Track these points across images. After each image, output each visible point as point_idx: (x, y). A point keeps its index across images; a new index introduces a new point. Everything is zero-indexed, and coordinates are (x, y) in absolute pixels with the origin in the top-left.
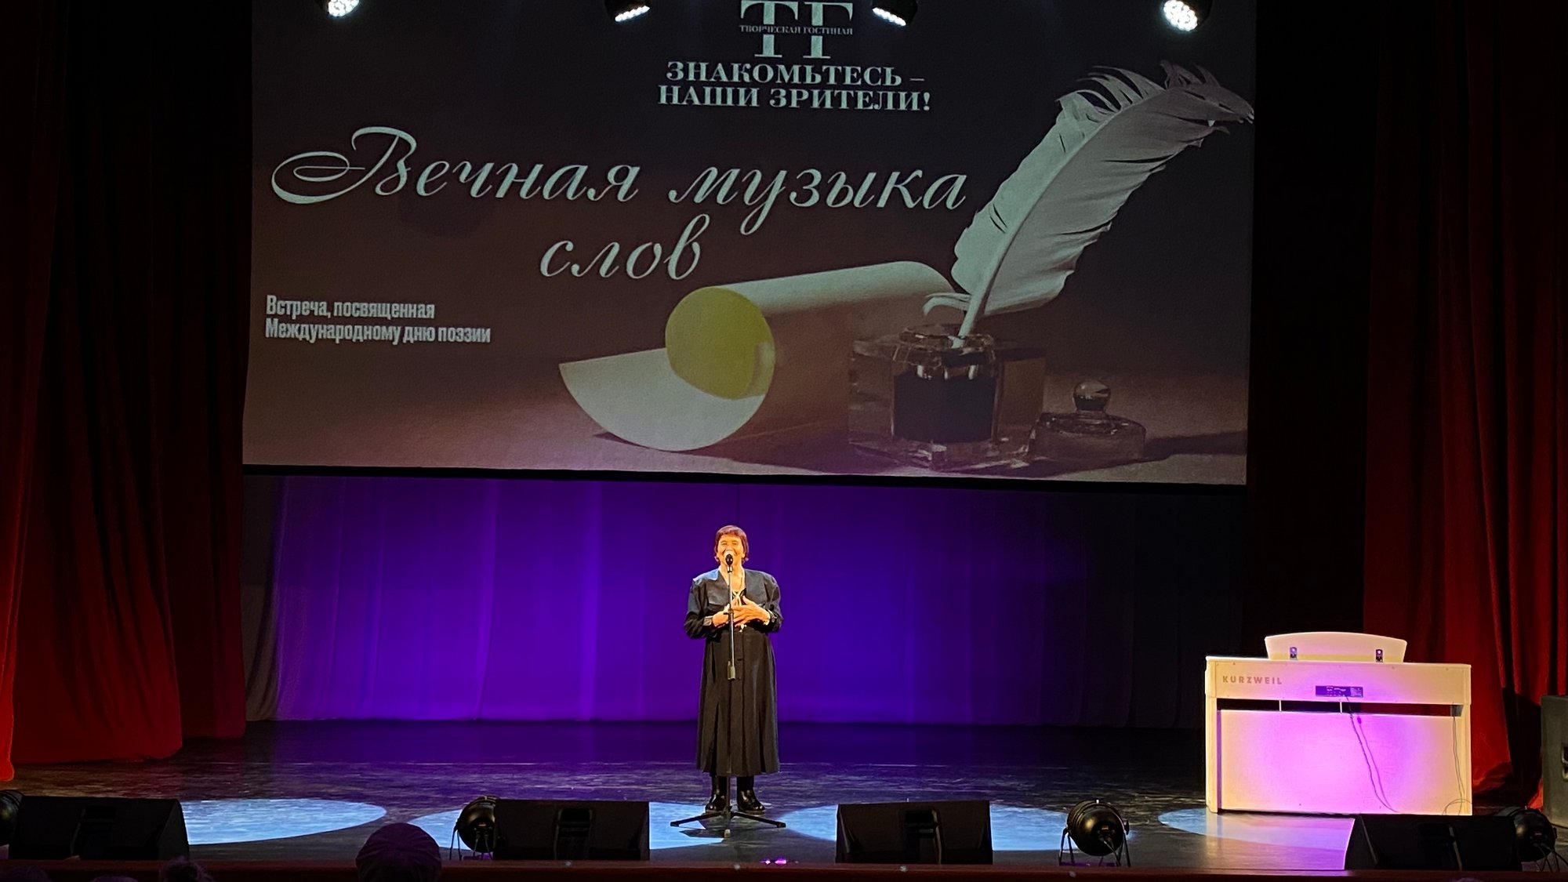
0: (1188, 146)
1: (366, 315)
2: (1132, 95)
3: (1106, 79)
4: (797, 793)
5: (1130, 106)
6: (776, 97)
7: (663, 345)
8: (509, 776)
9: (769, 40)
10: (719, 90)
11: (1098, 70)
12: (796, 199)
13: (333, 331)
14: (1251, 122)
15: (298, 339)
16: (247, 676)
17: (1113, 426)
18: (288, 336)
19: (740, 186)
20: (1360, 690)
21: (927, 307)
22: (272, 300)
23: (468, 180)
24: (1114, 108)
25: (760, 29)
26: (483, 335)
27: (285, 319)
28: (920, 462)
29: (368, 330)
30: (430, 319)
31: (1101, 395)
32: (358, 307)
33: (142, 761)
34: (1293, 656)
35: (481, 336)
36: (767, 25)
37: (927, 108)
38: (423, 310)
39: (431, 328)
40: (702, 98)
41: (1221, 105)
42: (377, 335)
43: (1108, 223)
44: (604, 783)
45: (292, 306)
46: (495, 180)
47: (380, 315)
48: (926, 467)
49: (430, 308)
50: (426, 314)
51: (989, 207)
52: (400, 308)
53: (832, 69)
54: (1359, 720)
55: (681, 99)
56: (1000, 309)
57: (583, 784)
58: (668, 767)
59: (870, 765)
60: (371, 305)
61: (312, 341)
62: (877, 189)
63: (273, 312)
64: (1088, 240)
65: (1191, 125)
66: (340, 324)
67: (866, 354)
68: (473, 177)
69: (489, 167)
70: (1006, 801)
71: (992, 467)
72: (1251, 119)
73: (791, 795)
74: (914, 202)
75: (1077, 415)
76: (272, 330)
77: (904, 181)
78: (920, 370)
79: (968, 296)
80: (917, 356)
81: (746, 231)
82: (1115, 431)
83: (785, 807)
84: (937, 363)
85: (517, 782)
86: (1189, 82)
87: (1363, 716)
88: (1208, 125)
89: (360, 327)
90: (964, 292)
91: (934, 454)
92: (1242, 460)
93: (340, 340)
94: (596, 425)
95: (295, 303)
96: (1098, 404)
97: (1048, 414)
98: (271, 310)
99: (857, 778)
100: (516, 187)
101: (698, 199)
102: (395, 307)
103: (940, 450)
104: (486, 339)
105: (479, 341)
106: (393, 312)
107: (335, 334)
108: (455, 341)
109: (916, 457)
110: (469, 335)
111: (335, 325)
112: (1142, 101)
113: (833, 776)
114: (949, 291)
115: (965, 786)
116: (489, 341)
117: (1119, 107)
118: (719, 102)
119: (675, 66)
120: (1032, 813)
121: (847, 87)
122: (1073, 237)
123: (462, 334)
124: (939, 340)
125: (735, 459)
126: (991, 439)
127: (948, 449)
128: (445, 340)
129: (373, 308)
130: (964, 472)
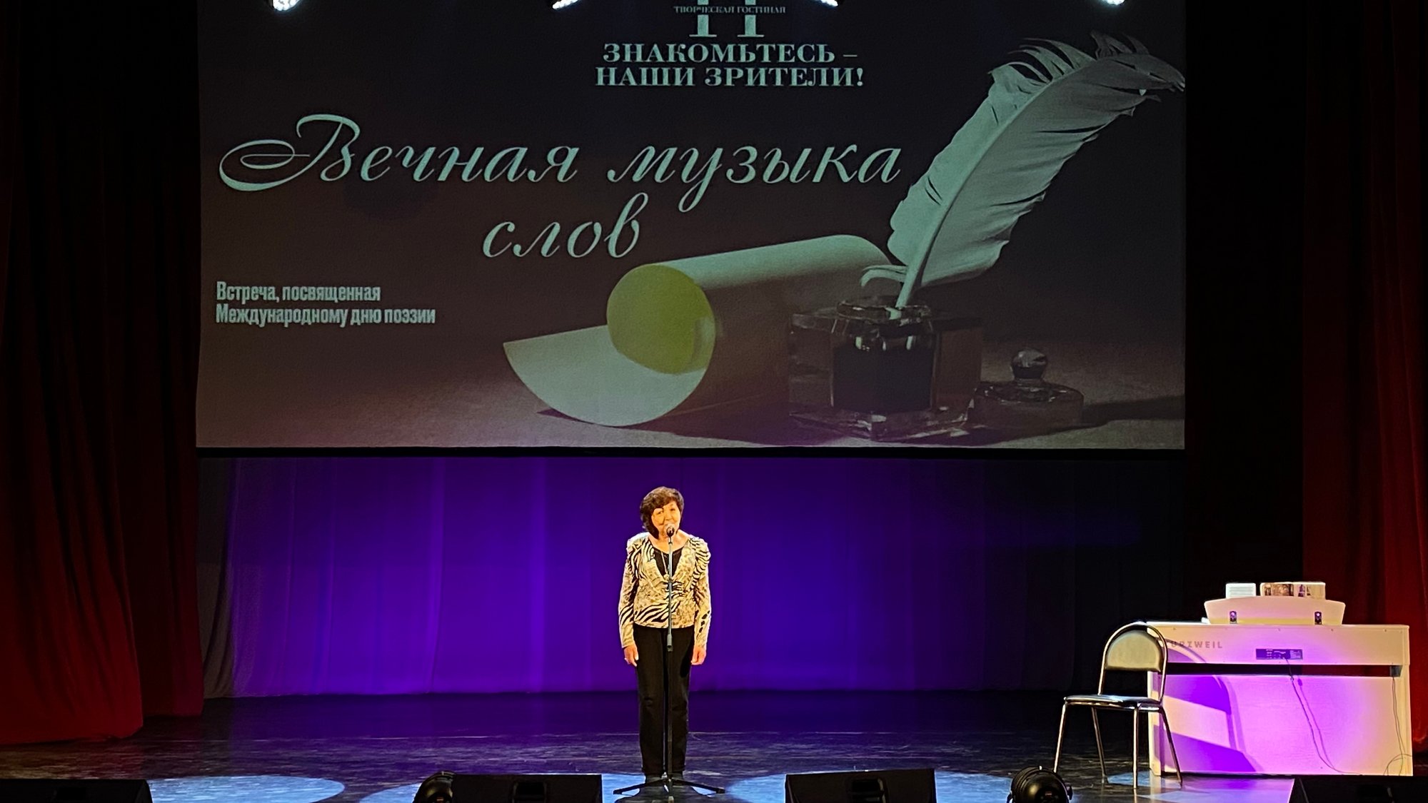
0: (1120, 116)
1: (314, 298)
2: (1064, 66)
3: (1039, 51)
4: (746, 762)
5: (1062, 78)
6: (711, 76)
7: (605, 323)
8: (462, 749)
9: (703, 22)
10: (655, 70)
11: (1029, 42)
12: (733, 177)
13: (282, 313)
14: (1183, 90)
15: (246, 323)
16: (204, 654)
17: (1051, 393)
18: (238, 321)
19: (677, 164)
20: (1299, 653)
21: (865, 279)
22: (222, 286)
23: (412, 164)
24: (1045, 79)
25: (694, 10)
26: (429, 316)
27: (235, 304)
28: (859, 433)
29: (316, 313)
30: (376, 301)
31: (1039, 363)
32: (306, 291)
33: (104, 740)
34: (1233, 620)
35: (426, 318)
36: (701, 6)
37: (860, 84)
38: (369, 292)
39: (376, 311)
40: (638, 79)
41: (1151, 74)
42: (325, 319)
43: (1042, 193)
44: (556, 755)
45: (241, 291)
46: (436, 164)
47: (327, 299)
48: (864, 437)
49: (376, 292)
50: (372, 296)
51: (923, 180)
52: (346, 291)
53: (766, 47)
54: (1300, 682)
55: (617, 81)
56: (936, 281)
57: (536, 757)
58: (618, 738)
59: (817, 733)
60: (319, 288)
61: (262, 325)
62: (812, 164)
63: (223, 298)
64: (1023, 210)
65: (1122, 93)
66: (288, 308)
67: (805, 327)
68: (416, 161)
69: (430, 151)
70: (951, 768)
71: (931, 436)
72: (1182, 87)
73: (740, 765)
74: (849, 176)
75: (1015, 383)
76: (222, 315)
77: (838, 157)
78: (859, 341)
79: (904, 267)
80: (856, 328)
81: (685, 208)
82: (1053, 398)
83: (734, 776)
84: (876, 334)
85: (470, 755)
86: (1119, 52)
87: (1303, 677)
88: (1139, 93)
89: (308, 311)
90: (900, 264)
91: (874, 424)
92: (1181, 424)
93: (289, 324)
94: (540, 401)
95: (244, 289)
96: (1035, 372)
97: (987, 382)
98: (221, 295)
99: (804, 746)
100: (458, 170)
101: (637, 177)
102: (342, 290)
103: (879, 421)
104: (431, 320)
105: (424, 321)
106: (340, 296)
107: (284, 318)
108: (402, 323)
109: (858, 429)
110: (414, 316)
111: (284, 309)
112: (1073, 71)
113: (779, 745)
114: (888, 264)
115: (910, 753)
116: (433, 322)
117: (1050, 78)
118: (655, 82)
119: (611, 48)
120: (977, 779)
121: (782, 65)
122: (1010, 207)
123: (408, 315)
124: (877, 312)
125: (678, 433)
126: (929, 409)
127: (887, 420)
128: (391, 321)
129: (320, 291)
130: (904, 442)
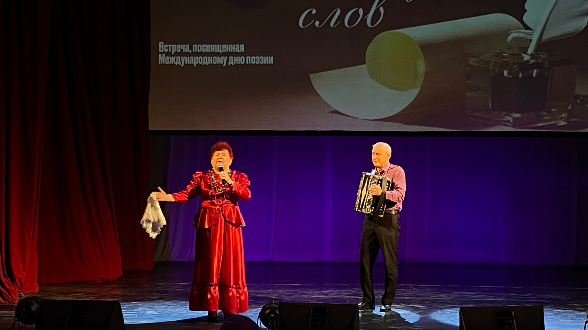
1: (209, 51)
4: (439, 301)
7: (364, 63)
8: (287, 290)
13: (192, 60)
15: (175, 64)
18: (170, 63)
21: (510, 38)
22: (161, 44)
26: (270, 60)
27: (168, 54)
29: (210, 58)
30: (242, 52)
32: (205, 47)
33: (102, 282)
35: (268, 61)
38: (238, 48)
39: (242, 57)
42: (215, 62)
45: (171, 47)
47: (216, 51)
48: (509, 126)
49: (242, 47)
50: (240, 49)
52: (226, 47)
56: (550, 38)
57: (326, 295)
59: (480, 286)
60: (212, 45)
61: (182, 65)
63: (162, 51)
66: (196, 56)
67: (475, 65)
71: (547, 125)
76: (162, 60)
78: (506, 73)
79: (532, 31)
80: (504, 65)
84: (515, 69)
89: (206, 57)
90: (531, 29)
91: (514, 119)
93: (196, 64)
94: (330, 106)
95: (173, 46)
97: (579, 95)
98: (161, 49)
99: (472, 293)
102: (224, 47)
103: (517, 117)
105: (267, 63)
106: (223, 49)
107: (194, 62)
108: (255, 64)
109: (505, 121)
110: (262, 60)
111: (193, 56)
113: (459, 292)
114: (522, 29)
115: (532, 298)
116: (272, 63)
120: (569, 313)
123: (258, 60)
124: (516, 56)
125: (404, 123)
126: (546, 110)
127: (521, 117)
128: (250, 63)
129: (213, 47)
130: (530, 128)
